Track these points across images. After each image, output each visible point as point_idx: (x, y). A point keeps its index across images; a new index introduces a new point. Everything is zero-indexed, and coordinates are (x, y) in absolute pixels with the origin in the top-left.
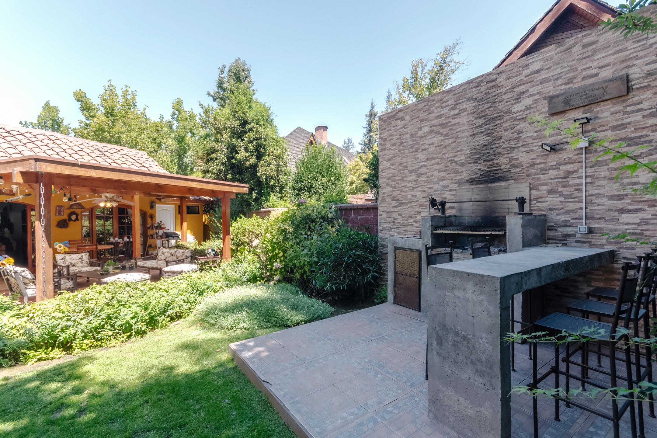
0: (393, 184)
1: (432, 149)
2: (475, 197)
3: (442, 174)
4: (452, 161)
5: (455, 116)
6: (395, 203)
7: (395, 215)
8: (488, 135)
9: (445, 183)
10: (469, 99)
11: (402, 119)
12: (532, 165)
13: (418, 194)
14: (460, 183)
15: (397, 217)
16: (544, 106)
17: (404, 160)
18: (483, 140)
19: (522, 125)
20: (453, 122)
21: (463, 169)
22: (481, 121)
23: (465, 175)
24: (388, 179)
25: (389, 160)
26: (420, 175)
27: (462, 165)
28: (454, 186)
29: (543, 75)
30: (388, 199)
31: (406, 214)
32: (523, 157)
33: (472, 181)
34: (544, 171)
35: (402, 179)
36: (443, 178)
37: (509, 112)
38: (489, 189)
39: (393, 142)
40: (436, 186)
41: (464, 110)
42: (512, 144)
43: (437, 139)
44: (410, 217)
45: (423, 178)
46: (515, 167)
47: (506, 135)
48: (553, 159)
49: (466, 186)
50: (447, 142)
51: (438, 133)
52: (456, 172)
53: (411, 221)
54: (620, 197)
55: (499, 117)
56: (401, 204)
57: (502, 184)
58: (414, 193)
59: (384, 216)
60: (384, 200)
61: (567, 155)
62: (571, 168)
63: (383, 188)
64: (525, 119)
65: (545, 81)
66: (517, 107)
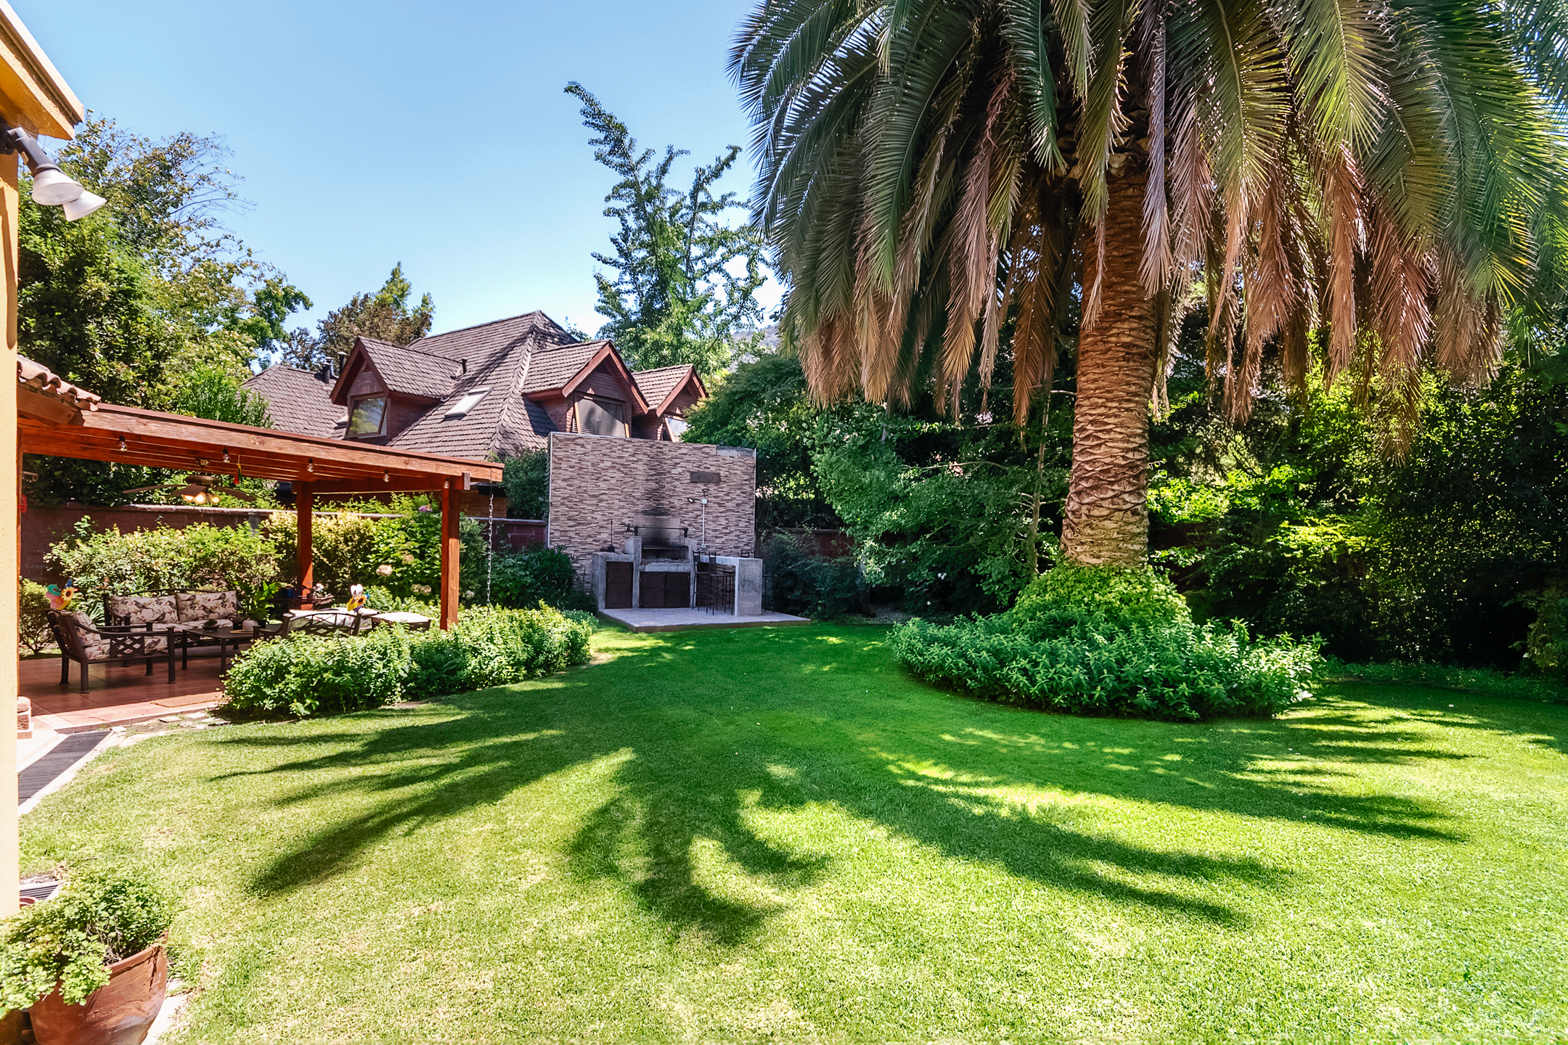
0: (570, 504)
1: (613, 481)
2: (648, 524)
3: (622, 504)
4: (631, 495)
5: (634, 462)
6: (572, 523)
7: (570, 534)
8: (657, 483)
9: (624, 510)
10: (645, 454)
11: (583, 446)
12: (681, 508)
13: (599, 517)
14: (636, 512)
15: (573, 536)
16: (688, 476)
17: (583, 484)
18: (653, 485)
19: (676, 483)
20: (632, 465)
21: (639, 503)
22: (653, 472)
23: (640, 508)
24: (563, 498)
25: (564, 480)
26: (601, 501)
27: (638, 499)
28: (632, 514)
29: (687, 458)
30: (563, 518)
31: (585, 533)
32: (677, 503)
33: (645, 513)
34: (687, 513)
35: (581, 501)
36: (623, 507)
37: (669, 472)
38: (656, 520)
39: (570, 464)
40: (616, 513)
41: (641, 460)
42: (671, 493)
43: (618, 475)
44: (590, 536)
45: (604, 504)
46: (672, 507)
47: (668, 486)
48: (691, 507)
49: (640, 515)
50: (627, 480)
51: (619, 470)
52: (634, 504)
53: (590, 540)
54: (716, 531)
55: (665, 474)
56: (579, 524)
57: (664, 517)
58: (594, 516)
59: (557, 534)
60: (557, 519)
61: (696, 506)
62: (698, 513)
63: (556, 507)
64: (678, 480)
65: (688, 461)
66: (674, 471)
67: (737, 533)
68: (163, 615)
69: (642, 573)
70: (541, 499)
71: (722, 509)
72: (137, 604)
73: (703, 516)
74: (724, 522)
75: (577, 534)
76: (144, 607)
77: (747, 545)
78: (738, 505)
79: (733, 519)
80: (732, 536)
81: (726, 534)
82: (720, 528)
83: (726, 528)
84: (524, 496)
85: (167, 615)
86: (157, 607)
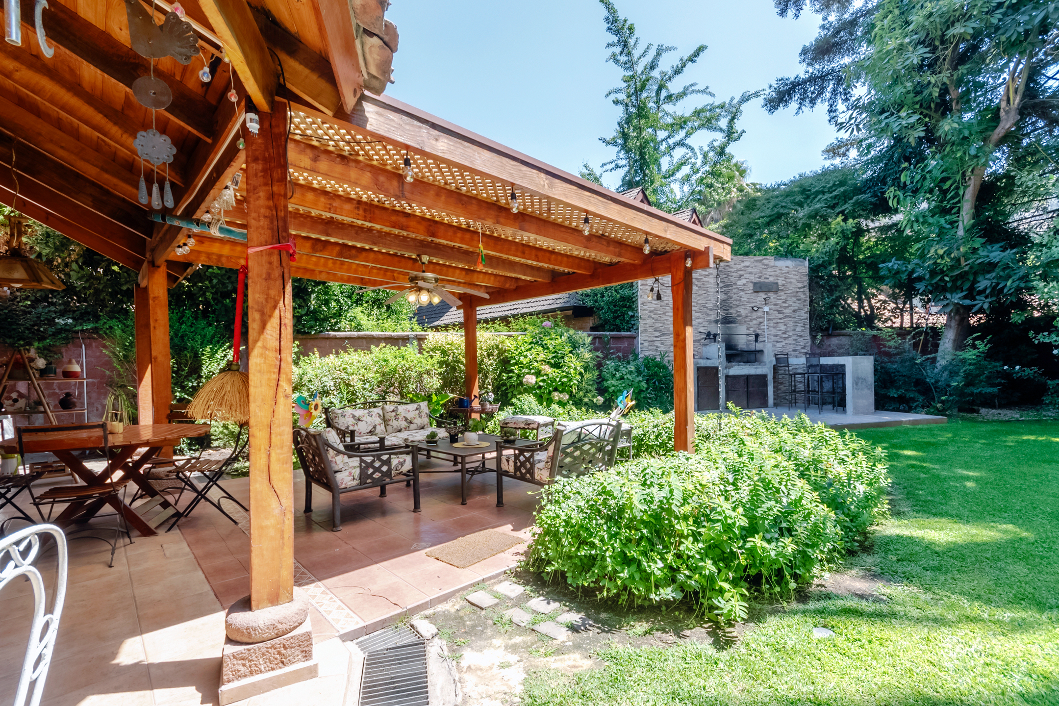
0: (656, 317)
2: (723, 332)
4: (705, 307)
6: (657, 334)
8: (725, 294)
12: (747, 316)
14: (710, 322)
15: (659, 345)
16: (751, 286)
18: (723, 297)
19: (742, 293)
20: (705, 279)
21: (711, 313)
23: (713, 317)
24: (650, 312)
27: (711, 310)
28: (706, 324)
29: (750, 270)
30: (650, 330)
32: (743, 312)
33: (717, 322)
34: (751, 320)
36: (698, 318)
37: (735, 284)
38: (728, 328)
41: (711, 274)
42: (737, 303)
46: (739, 316)
47: (735, 296)
48: (755, 315)
50: (700, 292)
52: (708, 315)
54: (776, 336)
55: (731, 286)
56: (664, 334)
57: (733, 325)
59: (646, 344)
60: (645, 330)
61: (759, 314)
62: (761, 320)
63: (644, 320)
64: (742, 290)
65: (751, 273)
66: (739, 283)
67: (795, 337)
68: (375, 427)
69: (727, 377)
70: (630, 313)
71: (781, 316)
72: (354, 416)
73: (766, 323)
74: (783, 328)
75: (662, 343)
76: (359, 420)
77: (804, 348)
78: (794, 311)
79: (791, 324)
80: (790, 341)
81: (785, 339)
82: (780, 333)
83: (785, 333)
84: (616, 311)
85: (378, 427)
86: (369, 419)
